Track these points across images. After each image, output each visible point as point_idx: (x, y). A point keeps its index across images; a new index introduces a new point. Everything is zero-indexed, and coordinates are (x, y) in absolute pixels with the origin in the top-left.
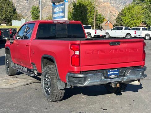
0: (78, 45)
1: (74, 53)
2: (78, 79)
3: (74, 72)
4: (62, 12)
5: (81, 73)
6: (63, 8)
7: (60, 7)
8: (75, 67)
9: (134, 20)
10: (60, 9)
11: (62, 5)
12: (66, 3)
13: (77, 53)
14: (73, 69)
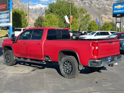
0: (97, 43)
1: (95, 48)
2: (96, 63)
3: (95, 59)
4: (7, 18)
5: (98, 59)
6: (8, 15)
7: (5, 14)
8: (95, 56)
9: (52, 25)
10: (5, 16)
11: (7, 13)
12: (11, 12)
13: (97, 48)
14: (94, 57)
